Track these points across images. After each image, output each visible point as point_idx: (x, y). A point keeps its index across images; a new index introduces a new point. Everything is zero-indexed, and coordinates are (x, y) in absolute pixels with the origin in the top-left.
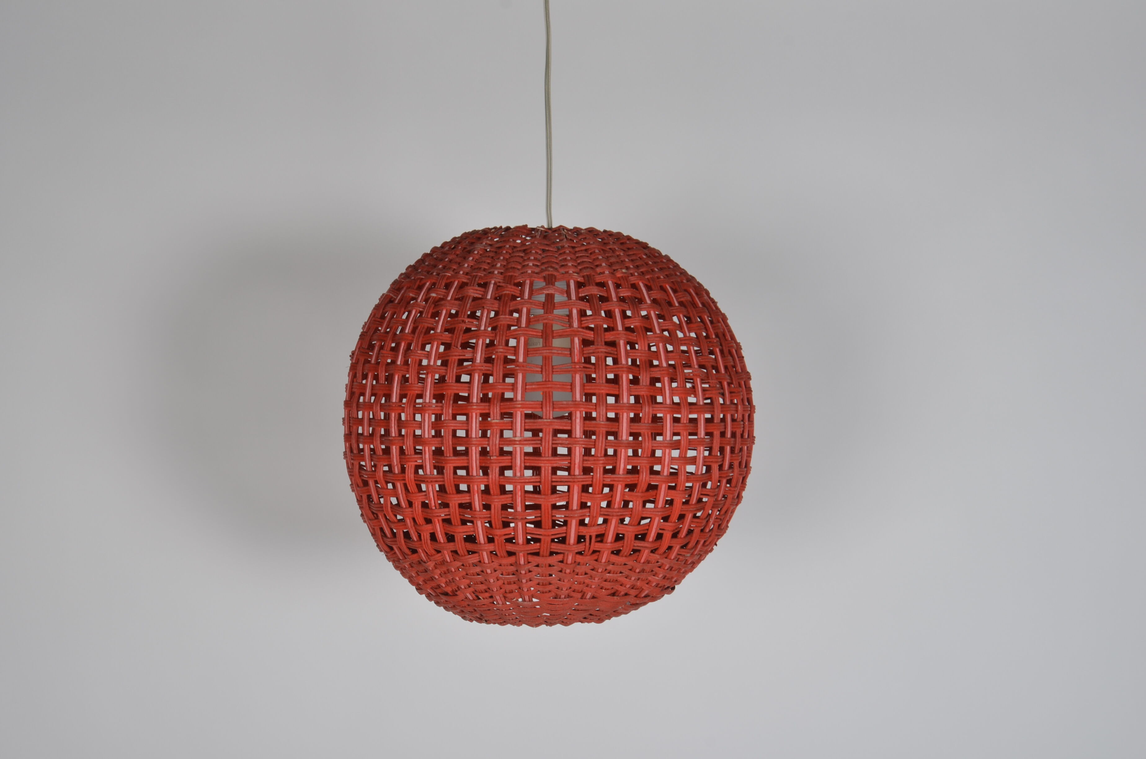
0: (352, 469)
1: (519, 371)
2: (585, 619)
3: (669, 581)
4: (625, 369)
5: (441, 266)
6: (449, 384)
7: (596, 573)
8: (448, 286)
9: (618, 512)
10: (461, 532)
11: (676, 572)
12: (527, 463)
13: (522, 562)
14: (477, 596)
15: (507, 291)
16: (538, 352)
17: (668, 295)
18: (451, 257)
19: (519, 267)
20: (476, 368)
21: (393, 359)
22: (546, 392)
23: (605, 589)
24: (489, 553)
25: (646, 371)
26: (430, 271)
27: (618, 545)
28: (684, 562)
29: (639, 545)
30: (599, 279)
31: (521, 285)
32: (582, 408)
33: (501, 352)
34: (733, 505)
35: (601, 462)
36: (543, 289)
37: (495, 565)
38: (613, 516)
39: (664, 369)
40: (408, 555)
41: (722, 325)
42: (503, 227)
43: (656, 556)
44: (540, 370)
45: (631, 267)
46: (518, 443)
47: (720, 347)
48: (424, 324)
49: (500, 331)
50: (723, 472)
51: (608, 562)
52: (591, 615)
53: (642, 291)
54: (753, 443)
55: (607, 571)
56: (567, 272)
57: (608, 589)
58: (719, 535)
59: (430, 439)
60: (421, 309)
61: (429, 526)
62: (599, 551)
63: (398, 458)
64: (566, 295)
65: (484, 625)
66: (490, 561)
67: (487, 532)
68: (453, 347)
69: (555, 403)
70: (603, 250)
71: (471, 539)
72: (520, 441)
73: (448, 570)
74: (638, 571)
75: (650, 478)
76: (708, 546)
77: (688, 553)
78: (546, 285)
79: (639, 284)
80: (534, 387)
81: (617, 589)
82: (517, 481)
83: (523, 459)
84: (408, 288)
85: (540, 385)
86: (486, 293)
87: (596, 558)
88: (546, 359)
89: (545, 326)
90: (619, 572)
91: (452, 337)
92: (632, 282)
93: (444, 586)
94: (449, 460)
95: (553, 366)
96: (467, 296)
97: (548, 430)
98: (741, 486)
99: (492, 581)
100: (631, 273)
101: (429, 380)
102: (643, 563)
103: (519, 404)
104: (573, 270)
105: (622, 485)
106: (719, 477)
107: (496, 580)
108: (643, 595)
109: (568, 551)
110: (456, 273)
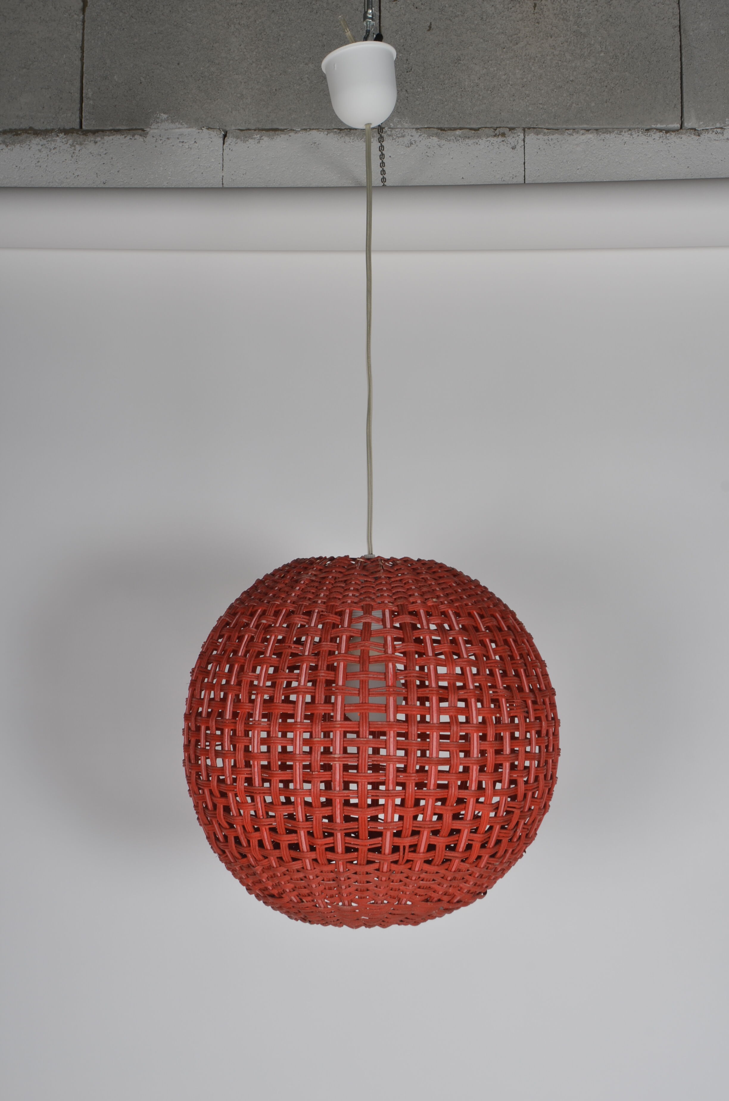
0: (190, 777)
1: (338, 694)
2: (401, 922)
3: (480, 887)
4: (435, 692)
5: (271, 595)
6: (277, 704)
7: (410, 881)
8: (277, 614)
9: (429, 824)
10: (286, 840)
11: (486, 879)
12: (346, 778)
13: (341, 870)
14: (301, 899)
15: (330, 619)
16: (356, 676)
17: (475, 621)
18: (280, 586)
19: (340, 597)
20: (300, 690)
21: (227, 679)
22: (363, 713)
23: (419, 896)
24: (311, 861)
25: (454, 693)
26: (261, 599)
27: (429, 856)
28: (493, 870)
29: (450, 855)
30: (411, 608)
31: (341, 614)
32: (395, 728)
33: (323, 676)
34: (540, 815)
35: (413, 778)
36: (361, 618)
37: (317, 871)
38: (424, 828)
39: (471, 691)
40: (238, 859)
41: (526, 646)
42: (328, 557)
43: (466, 865)
44: (357, 692)
45: (442, 595)
46: (337, 759)
47: (525, 667)
48: (255, 648)
49: (322, 657)
50: (528, 785)
51: (421, 870)
52: (407, 918)
53: (451, 618)
54: (559, 755)
55: (420, 879)
56: (383, 602)
57: (422, 896)
58: (527, 843)
59: (258, 754)
60: (253, 635)
61: (257, 834)
62: (412, 861)
63: (230, 770)
64: (381, 623)
65: (307, 924)
66: (312, 868)
67: (309, 841)
68: (280, 670)
69: (371, 723)
70: (416, 580)
71: (295, 847)
72: (339, 758)
73: (274, 874)
74: (449, 878)
75: (459, 792)
76: (517, 854)
77: (497, 861)
78: (364, 614)
79: (448, 612)
80: (352, 708)
81: (430, 895)
82: (336, 795)
83: (342, 774)
84: (242, 614)
85: (358, 706)
86: (310, 620)
87: (410, 866)
88: (363, 683)
89: (363, 652)
90: (431, 880)
91: (279, 661)
92: (443, 610)
93: (271, 888)
94: (275, 774)
95: (369, 689)
96: (294, 623)
97: (364, 748)
98: (547, 797)
99: (314, 886)
100: (441, 602)
101: (259, 700)
102: (455, 871)
103: (338, 724)
104: (389, 600)
105: (432, 799)
106: (525, 790)
107: (318, 885)
108: (455, 901)
109: (384, 860)
110: (284, 601)
